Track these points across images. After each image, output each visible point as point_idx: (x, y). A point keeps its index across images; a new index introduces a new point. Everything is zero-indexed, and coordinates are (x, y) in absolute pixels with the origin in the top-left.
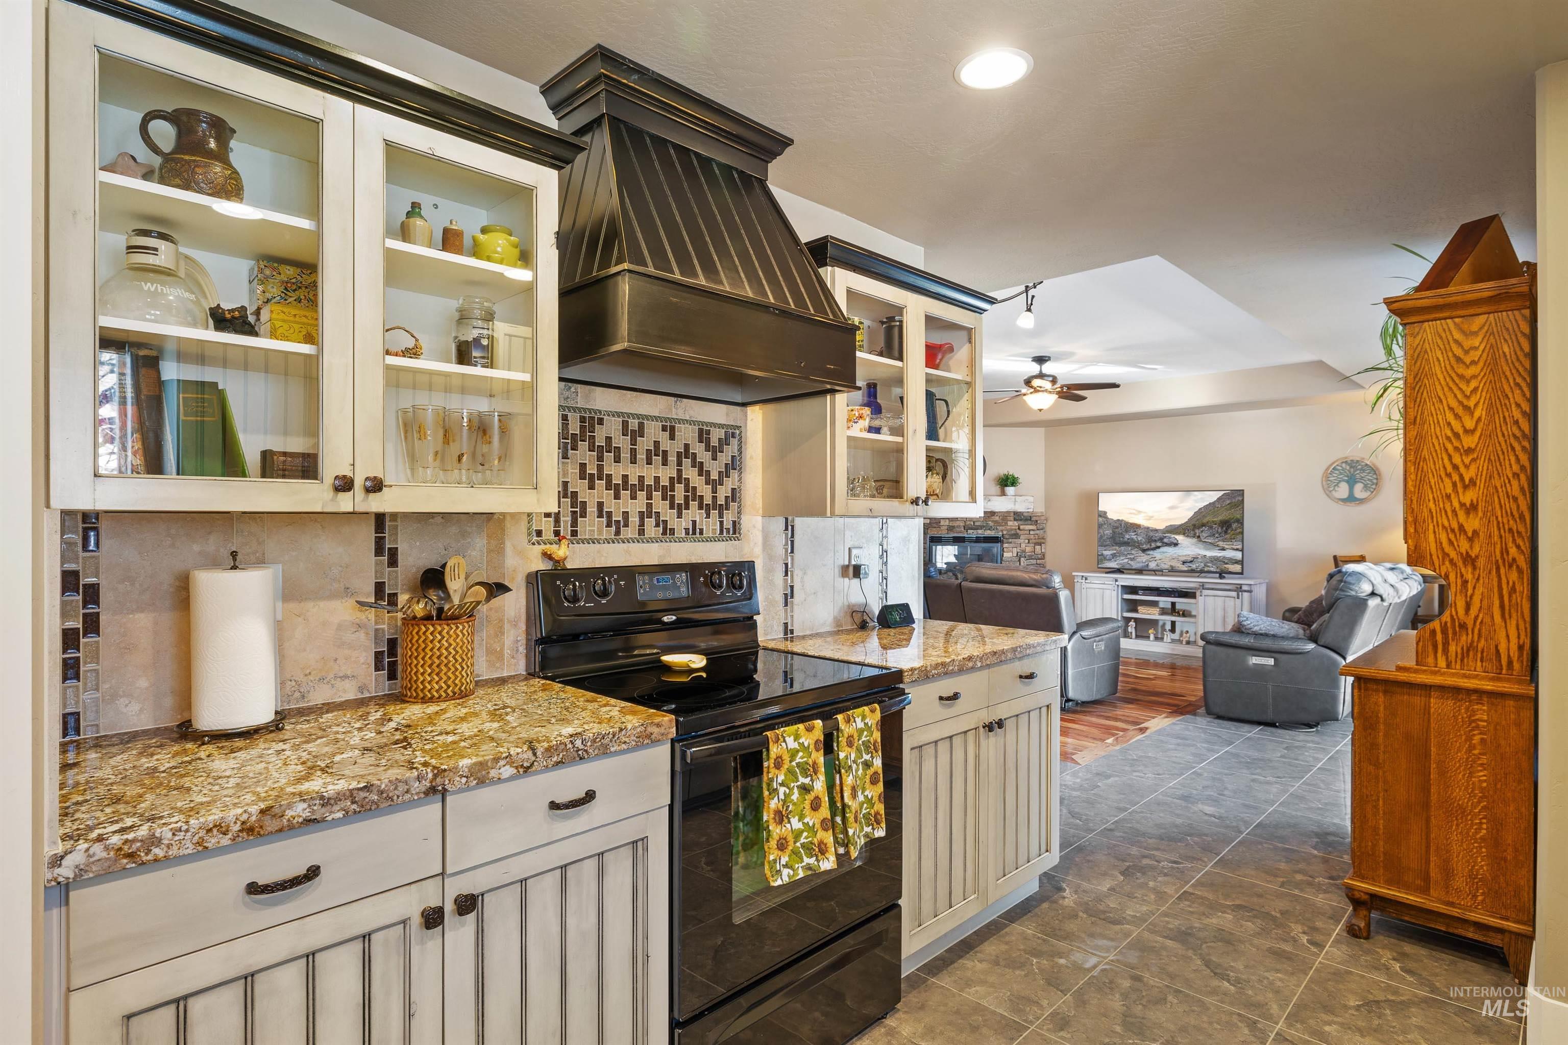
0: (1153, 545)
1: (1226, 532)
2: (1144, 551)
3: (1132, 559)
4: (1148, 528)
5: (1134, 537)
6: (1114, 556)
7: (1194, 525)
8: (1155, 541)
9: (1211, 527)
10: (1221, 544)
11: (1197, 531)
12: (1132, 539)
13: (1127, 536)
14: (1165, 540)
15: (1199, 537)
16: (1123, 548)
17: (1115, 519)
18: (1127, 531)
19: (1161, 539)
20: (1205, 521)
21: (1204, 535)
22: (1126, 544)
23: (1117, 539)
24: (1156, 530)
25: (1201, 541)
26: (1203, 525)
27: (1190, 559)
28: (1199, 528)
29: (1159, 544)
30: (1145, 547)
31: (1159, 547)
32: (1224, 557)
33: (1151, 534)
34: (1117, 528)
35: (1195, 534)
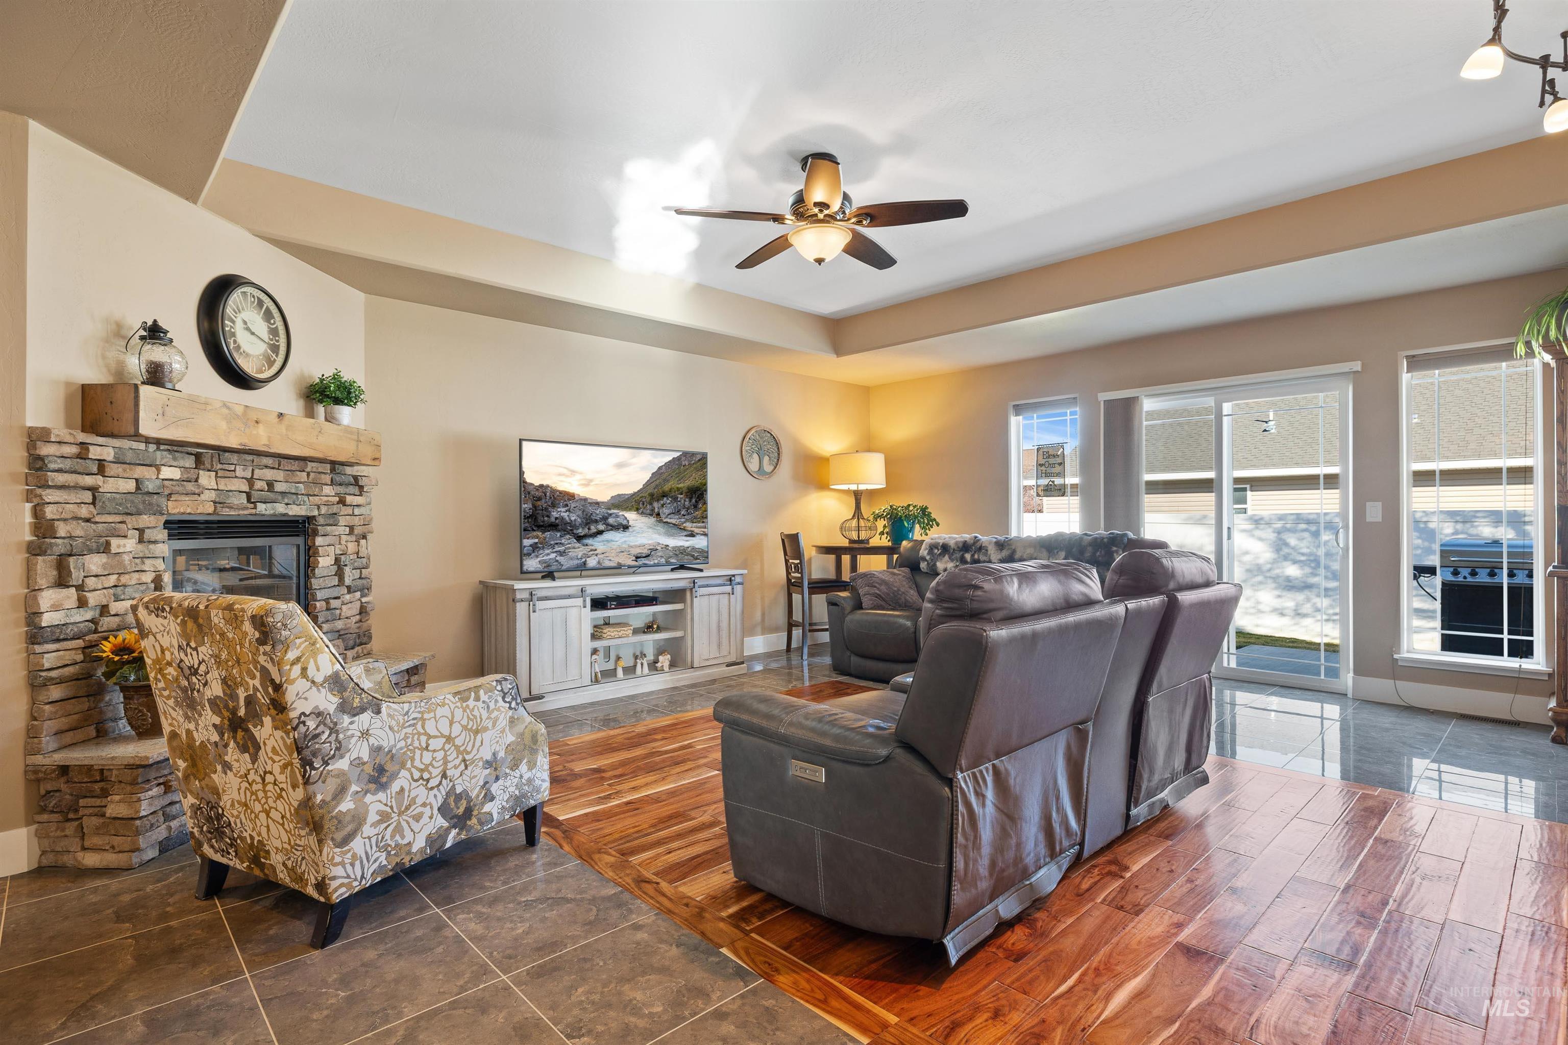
0: (593, 529)
1: (695, 506)
2: (579, 538)
3: (561, 554)
4: (585, 500)
5: (565, 515)
6: (535, 547)
7: (652, 495)
8: (596, 521)
9: (675, 499)
10: (688, 525)
11: (656, 505)
12: (563, 518)
13: (555, 514)
14: (611, 521)
15: (658, 514)
16: (548, 534)
17: (537, 484)
18: (554, 505)
19: (605, 519)
20: (666, 488)
21: (666, 511)
22: (553, 527)
23: (540, 518)
24: (597, 503)
25: (661, 521)
26: (664, 495)
27: (645, 552)
28: (658, 501)
29: (601, 527)
30: (581, 531)
31: (600, 533)
32: (694, 549)
33: (590, 509)
34: (539, 499)
35: (653, 510)
